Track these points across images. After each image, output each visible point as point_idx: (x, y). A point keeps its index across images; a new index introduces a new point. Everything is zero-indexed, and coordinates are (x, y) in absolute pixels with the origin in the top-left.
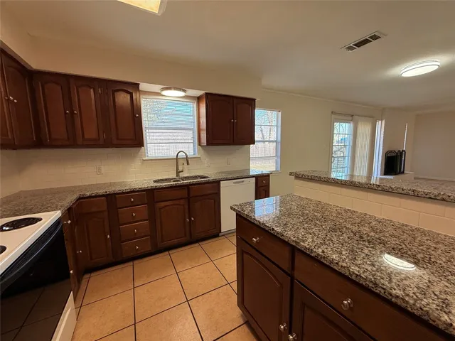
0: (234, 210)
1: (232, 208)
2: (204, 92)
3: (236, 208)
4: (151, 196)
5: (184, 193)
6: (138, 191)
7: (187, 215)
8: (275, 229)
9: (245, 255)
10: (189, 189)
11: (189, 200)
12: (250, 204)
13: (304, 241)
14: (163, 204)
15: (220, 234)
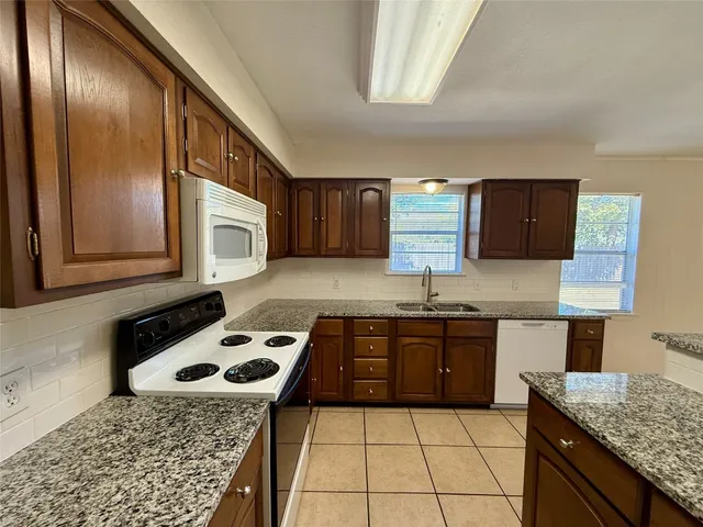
0: (527, 381)
1: (521, 376)
2: (480, 179)
3: (530, 378)
4: (393, 327)
5: (437, 329)
6: (379, 318)
7: (440, 363)
8: (609, 438)
9: (542, 460)
10: (445, 324)
11: (444, 342)
12: (558, 376)
13: (673, 481)
14: (408, 340)
15: (492, 406)
